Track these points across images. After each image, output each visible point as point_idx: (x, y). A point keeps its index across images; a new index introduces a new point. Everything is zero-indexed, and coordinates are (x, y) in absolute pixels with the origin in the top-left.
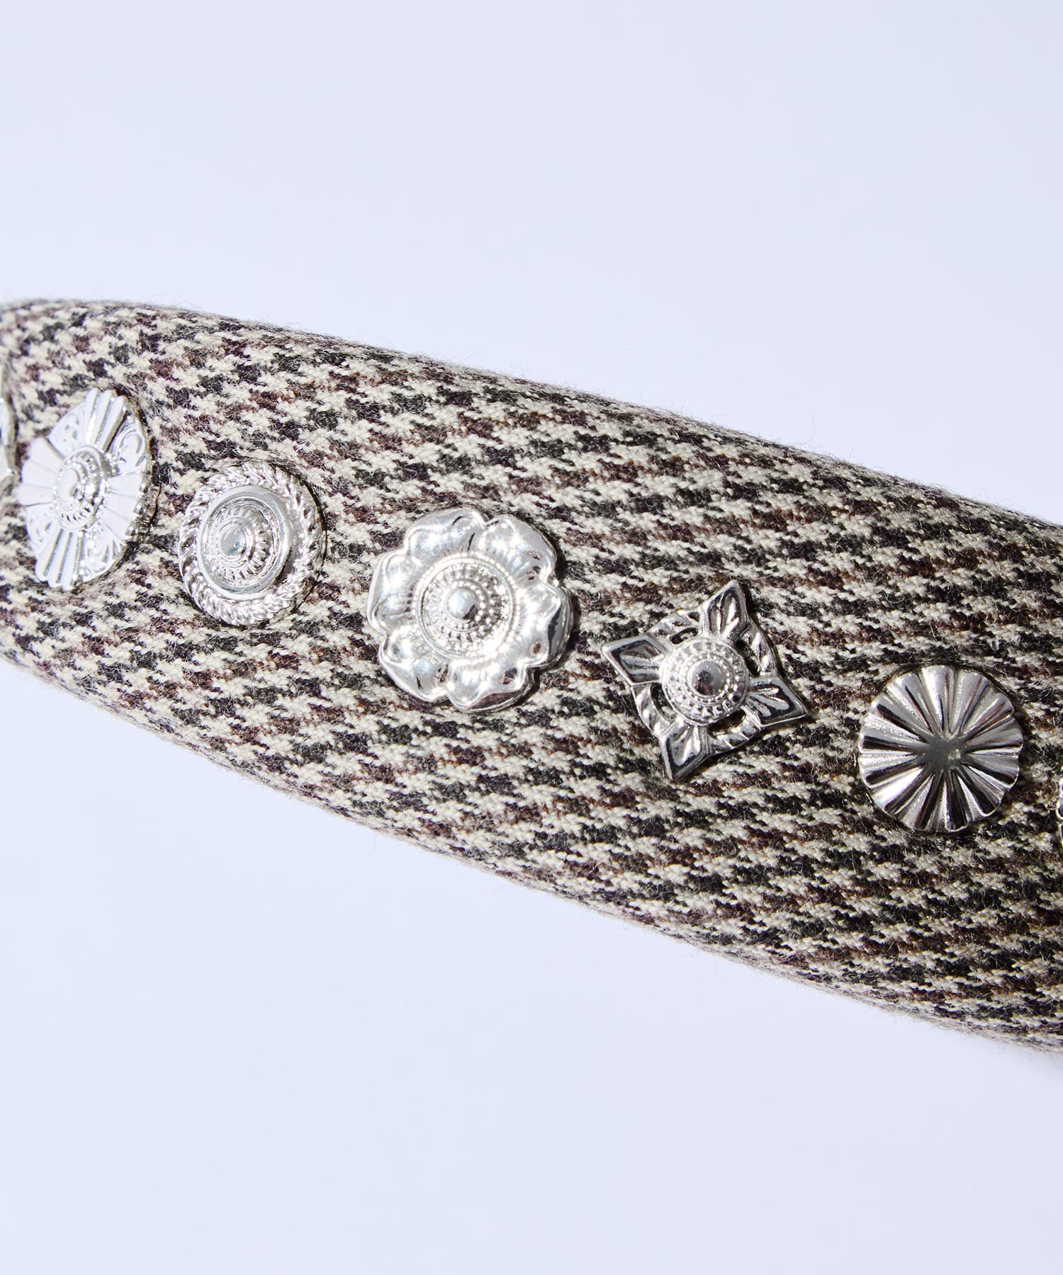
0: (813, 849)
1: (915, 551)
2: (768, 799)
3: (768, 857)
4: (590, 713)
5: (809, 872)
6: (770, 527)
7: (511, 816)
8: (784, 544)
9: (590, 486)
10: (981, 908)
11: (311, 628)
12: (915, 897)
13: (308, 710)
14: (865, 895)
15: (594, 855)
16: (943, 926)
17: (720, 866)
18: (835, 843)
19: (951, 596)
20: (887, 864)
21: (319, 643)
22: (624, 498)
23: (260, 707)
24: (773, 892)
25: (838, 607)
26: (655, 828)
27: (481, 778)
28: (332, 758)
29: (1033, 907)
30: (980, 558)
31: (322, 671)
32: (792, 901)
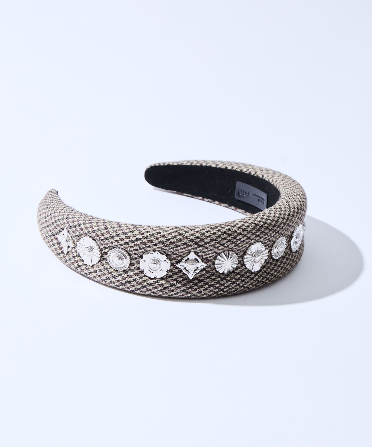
0: (213, 283)
1: (217, 241)
2: (205, 278)
3: (207, 286)
4: (177, 274)
5: (213, 286)
6: (196, 245)
7: (170, 292)
8: (198, 246)
9: (169, 246)
10: (238, 281)
11: (132, 270)
12: (229, 284)
13: (136, 283)
14: (222, 286)
15: (183, 294)
16: (233, 286)
17: (201, 290)
18: (216, 281)
19: (224, 244)
20: (224, 281)
21: (134, 273)
22: (174, 246)
23: (128, 284)
24: (209, 290)
25: (208, 251)
26: (190, 288)
27: (164, 288)
28: (141, 289)
29: (245, 277)
30: (226, 238)
31: (136, 277)
32: (212, 291)
